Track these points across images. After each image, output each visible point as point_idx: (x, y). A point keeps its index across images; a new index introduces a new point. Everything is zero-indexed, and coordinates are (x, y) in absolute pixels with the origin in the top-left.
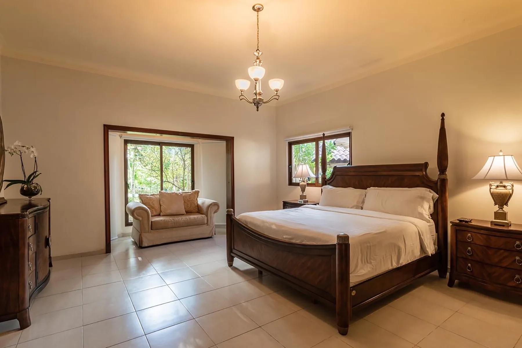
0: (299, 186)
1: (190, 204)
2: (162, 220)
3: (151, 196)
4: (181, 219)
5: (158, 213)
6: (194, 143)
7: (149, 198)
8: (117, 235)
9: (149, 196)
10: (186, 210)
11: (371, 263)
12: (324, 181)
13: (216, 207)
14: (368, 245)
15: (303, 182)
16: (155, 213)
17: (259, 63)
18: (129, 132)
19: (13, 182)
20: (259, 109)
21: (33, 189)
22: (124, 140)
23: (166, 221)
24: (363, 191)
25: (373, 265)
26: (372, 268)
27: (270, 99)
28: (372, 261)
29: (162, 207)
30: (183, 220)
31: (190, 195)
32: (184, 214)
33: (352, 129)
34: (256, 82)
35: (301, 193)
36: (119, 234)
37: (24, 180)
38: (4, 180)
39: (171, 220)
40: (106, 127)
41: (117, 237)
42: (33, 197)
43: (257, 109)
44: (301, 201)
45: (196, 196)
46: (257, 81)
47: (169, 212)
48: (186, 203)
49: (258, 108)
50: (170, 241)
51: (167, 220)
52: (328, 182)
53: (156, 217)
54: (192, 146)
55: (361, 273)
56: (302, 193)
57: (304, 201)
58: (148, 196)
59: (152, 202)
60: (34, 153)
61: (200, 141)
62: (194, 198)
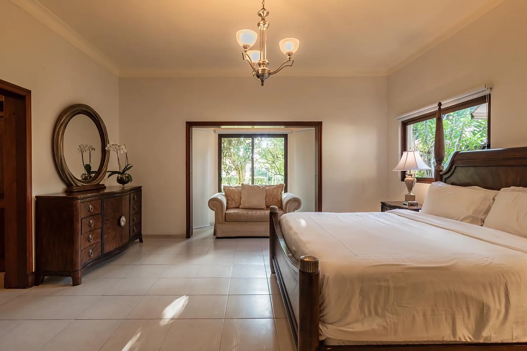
0: (404, 181)
1: (272, 199)
2: (235, 213)
3: (234, 188)
4: (255, 214)
5: (237, 205)
6: (287, 132)
7: (231, 190)
8: (209, 223)
9: (233, 188)
10: (267, 204)
11: (383, 316)
12: (439, 175)
13: (296, 204)
14: (383, 284)
15: (409, 177)
16: (234, 205)
17: (264, 25)
18: (223, 127)
19: (113, 173)
20: (264, 83)
21: (124, 178)
22: (219, 134)
23: (239, 214)
24: (491, 193)
25: (386, 322)
26: (384, 327)
27: (280, 67)
28: (387, 314)
29: (242, 199)
30: (257, 215)
31: (274, 188)
32: (263, 209)
33: (491, 89)
34: (245, 50)
35: (406, 192)
36: (211, 223)
37: (119, 171)
38: (107, 171)
39: (244, 213)
40: (187, 124)
41: (209, 225)
42: (125, 185)
43: (261, 83)
44: (405, 203)
45: (280, 190)
46: (247, 48)
47: (247, 205)
48: (268, 197)
49: (262, 81)
50: (243, 235)
51: (241, 213)
52: (445, 177)
53: (233, 209)
54: (285, 136)
55: (353, 328)
56: (408, 192)
57: (409, 203)
58: (231, 188)
59: (233, 194)
60: (123, 149)
61: (294, 129)
62: (278, 192)
